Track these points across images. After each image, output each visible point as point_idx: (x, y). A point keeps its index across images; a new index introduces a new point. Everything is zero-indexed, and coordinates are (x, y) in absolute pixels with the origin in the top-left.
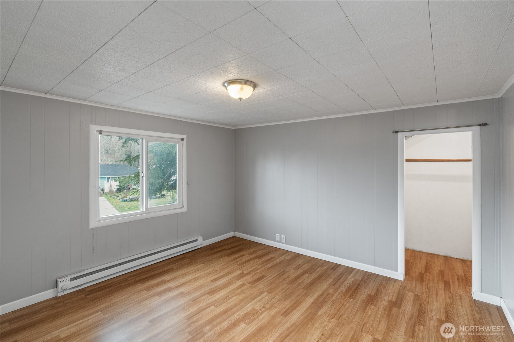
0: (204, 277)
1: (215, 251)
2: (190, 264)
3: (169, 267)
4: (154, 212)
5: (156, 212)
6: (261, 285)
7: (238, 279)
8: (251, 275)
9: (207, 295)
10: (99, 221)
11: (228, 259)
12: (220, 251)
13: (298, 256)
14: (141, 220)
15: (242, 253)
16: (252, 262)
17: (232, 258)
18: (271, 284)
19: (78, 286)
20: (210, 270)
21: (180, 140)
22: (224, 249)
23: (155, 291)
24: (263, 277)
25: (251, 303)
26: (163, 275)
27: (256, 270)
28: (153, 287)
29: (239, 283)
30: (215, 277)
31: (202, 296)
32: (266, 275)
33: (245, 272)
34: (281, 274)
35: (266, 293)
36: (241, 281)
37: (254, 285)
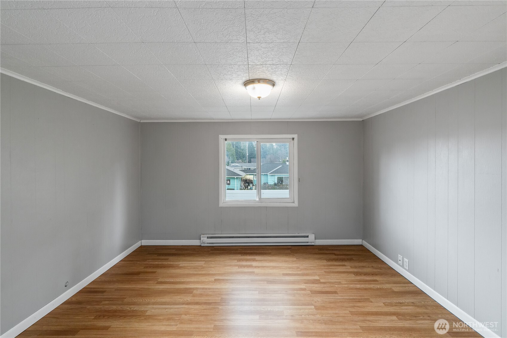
0: (283, 268)
1: (322, 252)
2: (287, 254)
3: (270, 251)
4: (266, 202)
5: (268, 202)
6: (319, 299)
7: (306, 283)
8: (323, 285)
9: (266, 282)
10: (225, 203)
11: (325, 262)
12: (326, 254)
13: (419, 293)
14: (254, 207)
15: (346, 263)
16: (343, 275)
17: (329, 263)
18: (331, 303)
19: (212, 243)
20: (294, 265)
21: (291, 140)
22: (333, 254)
23: (241, 263)
24: (335, 292)
25: (286, 307)
26: (259, 255)
27: (336, 283)
28: (243, 260)
29: (303, 286)
30: (291, 272)
31: (261, 281)
32: (338, 293)
33: (322, 281)
34: (358, 300)
35: (313, 307)
36: (305, 286)
37: (312, 295)
